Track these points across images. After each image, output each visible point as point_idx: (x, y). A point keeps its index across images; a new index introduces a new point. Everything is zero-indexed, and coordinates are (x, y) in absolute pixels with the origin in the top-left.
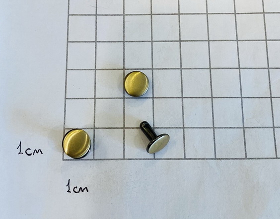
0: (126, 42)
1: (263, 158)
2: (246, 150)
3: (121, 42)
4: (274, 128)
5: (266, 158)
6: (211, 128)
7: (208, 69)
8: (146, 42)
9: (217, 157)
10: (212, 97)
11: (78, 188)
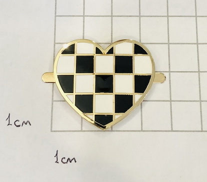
0: (114, 16)
3: (109, 16)
6: (198, 101)
7: (195, 44)
8: (134, 16)
9: (203, 130)
10: (199, 72)
11: (66, 159)
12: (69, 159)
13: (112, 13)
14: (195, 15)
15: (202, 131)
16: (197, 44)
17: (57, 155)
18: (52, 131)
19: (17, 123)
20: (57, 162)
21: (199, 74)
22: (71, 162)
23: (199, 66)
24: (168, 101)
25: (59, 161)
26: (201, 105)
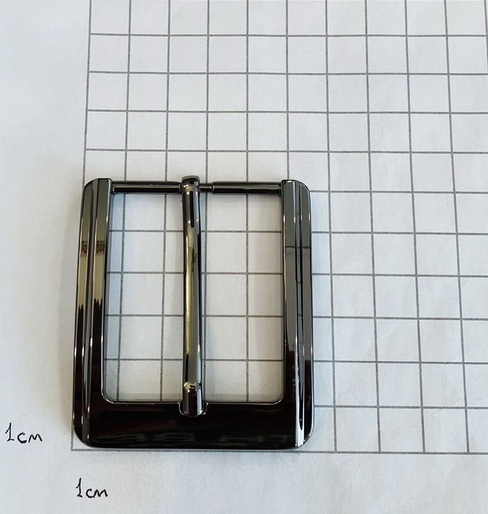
0: (167, 273)
1: (360, 453)
2: (335, 440)
3: (159, 273)
4: (378, 407)
5: (364, 453)
11: (93, 491)
12: (97, 491)
13: (164, 268)
17: (79, 485)
18: (72, 450)
19: (22, 438)
20: (79, 495)
22: (99, 495)
25: (83, 494)
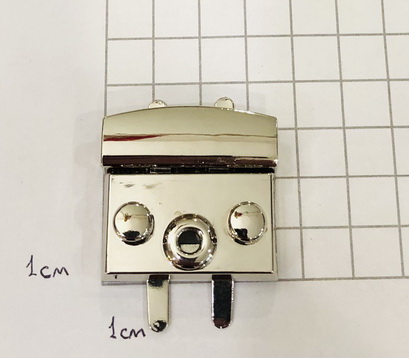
0: (204, 83)
2: (402, 264)
6: (346, 227)
7: (340, 128)
8: (237, 83)
9: (356, 276)
10: (347, 176)
11: (129, 331)
12: (133, 331)
13: (200, 78)
14: (338, 78)
15: (353, 278)
16: (344, 128)
17: (112, 324)
18: (103, 284)
19: (45, 273)
20: (113, 337)
21: (348, 180)
22: (136, 336)
23: (347, 168)
24: (296, 228)
25: (117, 334)
26: (351, 233)
